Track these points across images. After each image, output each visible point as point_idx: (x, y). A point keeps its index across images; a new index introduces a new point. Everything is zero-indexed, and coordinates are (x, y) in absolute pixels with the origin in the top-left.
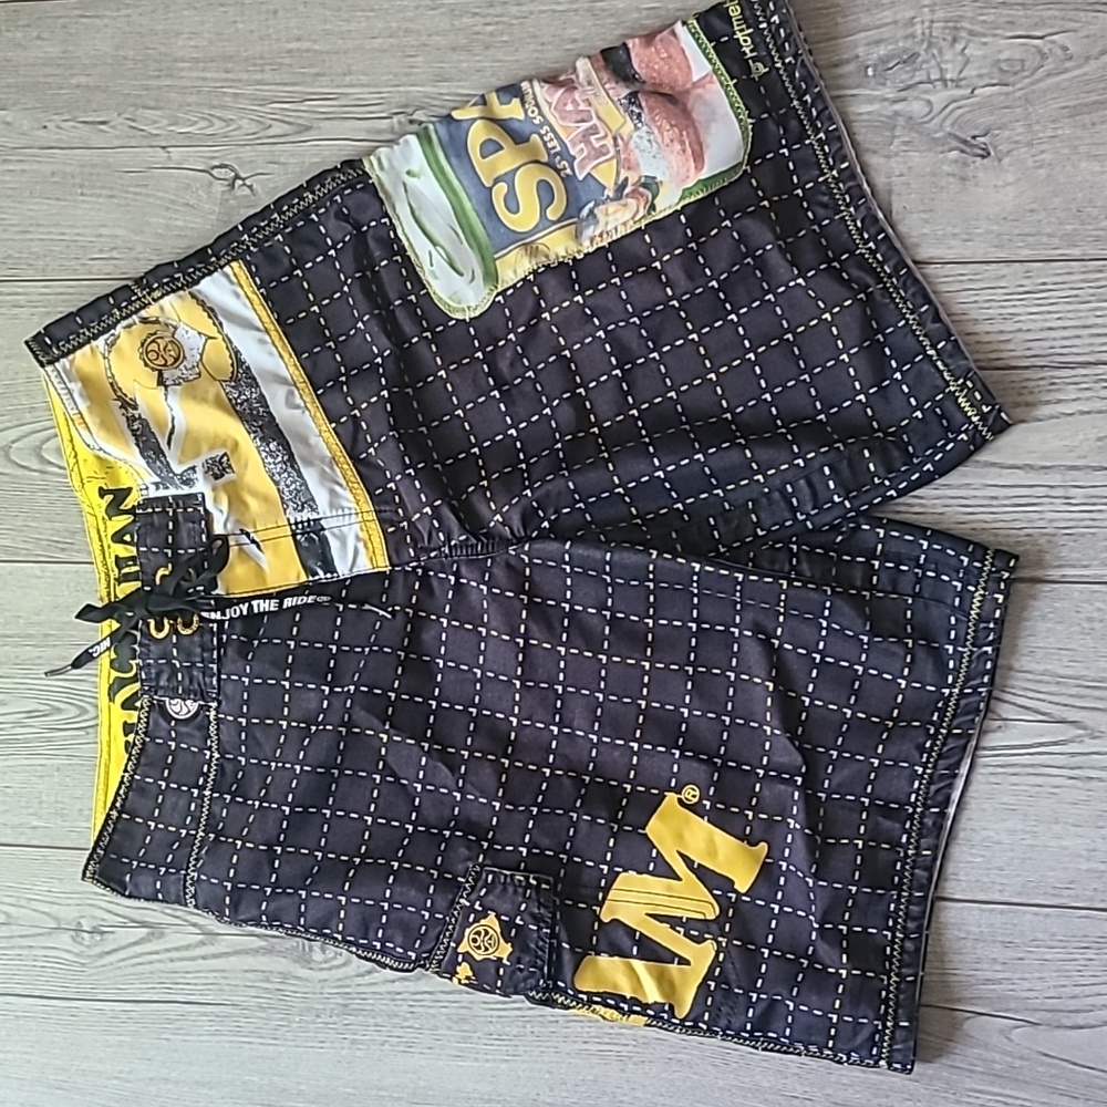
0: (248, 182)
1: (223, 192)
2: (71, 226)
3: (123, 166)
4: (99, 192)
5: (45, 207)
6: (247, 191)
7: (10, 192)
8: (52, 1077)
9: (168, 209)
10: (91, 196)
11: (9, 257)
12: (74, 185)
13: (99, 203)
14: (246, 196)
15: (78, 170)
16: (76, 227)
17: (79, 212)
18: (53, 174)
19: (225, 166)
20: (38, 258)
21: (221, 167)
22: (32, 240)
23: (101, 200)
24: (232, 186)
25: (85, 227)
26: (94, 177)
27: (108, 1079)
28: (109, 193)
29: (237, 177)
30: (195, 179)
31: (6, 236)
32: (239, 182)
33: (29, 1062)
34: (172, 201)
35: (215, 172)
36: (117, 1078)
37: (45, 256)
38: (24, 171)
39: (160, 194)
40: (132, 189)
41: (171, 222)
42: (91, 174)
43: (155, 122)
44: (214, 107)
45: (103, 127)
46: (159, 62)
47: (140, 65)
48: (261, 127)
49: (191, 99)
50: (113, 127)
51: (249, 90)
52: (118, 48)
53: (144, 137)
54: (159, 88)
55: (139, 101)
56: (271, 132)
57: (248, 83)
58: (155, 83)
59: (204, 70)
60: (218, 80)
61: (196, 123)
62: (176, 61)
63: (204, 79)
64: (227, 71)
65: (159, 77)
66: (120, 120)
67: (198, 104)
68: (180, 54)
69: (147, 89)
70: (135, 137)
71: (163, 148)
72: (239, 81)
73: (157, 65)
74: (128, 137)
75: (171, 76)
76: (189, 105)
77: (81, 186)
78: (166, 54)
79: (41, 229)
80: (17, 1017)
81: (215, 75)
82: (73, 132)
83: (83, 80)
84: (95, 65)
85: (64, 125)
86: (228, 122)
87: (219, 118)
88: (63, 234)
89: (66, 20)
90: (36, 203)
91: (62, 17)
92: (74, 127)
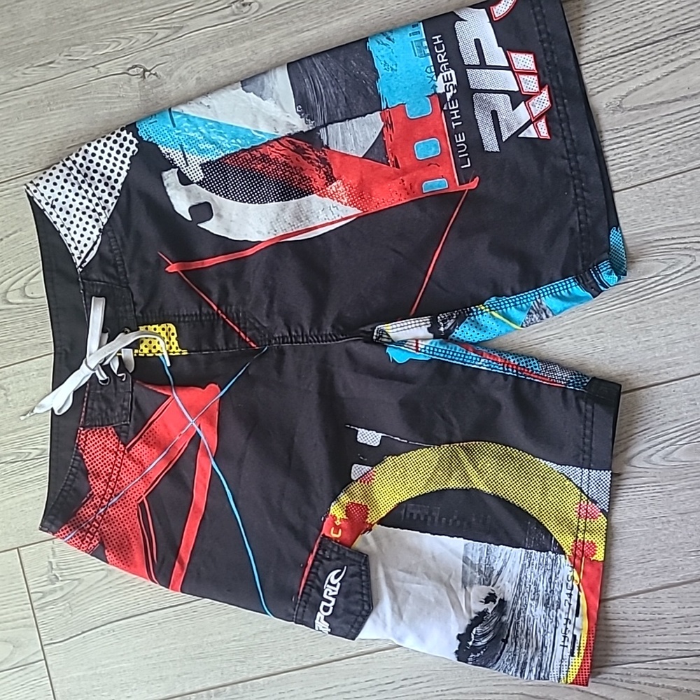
0: (153, 72)
1: (139, 83)
2: (49, 132)
3: (70, 85)
4: (61, 105)
5: (29, 125)
6: (154, 77)
7: (4, 123)
8: (192, 653)
9: (107, 103)
10: (57, 109)
11: (17, 162)
12: (44, 106)
13: (63, 112)
14: (155, 80)
15: (44, 96)
16: (53, 131)
17: (52, 121)
18: (29, 103)
19: (136, 66)
20: (34, 157)
21: (133, 68)
22: (26, 148)
23: (64, 110)
24: (144, 77)
25: (58, 129)
26: (55, 98)
27: (228, 643)
28: (68, 104)
29: (145, 71)
30: (120, 80)
31: (10, 150)
32: (147, 73)
33: (175, 649)
34: (108, 97)
35: (130, 72)
36: (234, 640)
37: (38, 155)
38: (10, 107)
39: (100, 95)
40: (81, 98)
41: (112, 111)
42: (53, 96)
43: (84, 52)
44: (119, 32)
45: (51, 65)
46: (75, 15)
47: (64, 21)
48: (151, 35)
49: (101, 32)
50: (59, 63)
51: (137, 16)
52: (47, 14)
53: (79, 64)
54: (79, 31)
55: (70, 43)
56: (159, 37)
57: (135, 11)
58: (77, 28)
59: (105, 11)
60: (116, 15)
61: (109, 45)
62: (86, 11)
63: (107, 17)
64: (120, 9)
65: (78, 24)
66: (62, 57)
67: (108, 34)
68: (87, 6)
69: (73, 34)
70: (74, 65)
71: (93, 67)
72: (130, 11)
73: (75, 17)
74: (70, 66)
75: (85, 21)
76: (102, 36)
77: (49, 105)
78: (78, 9)
79: (31, 140)
80: (159, 624)
81: (114, 13)
82: (34, 74)
83: (30, 40)
84: (36, 29)
85: (26, 71)
86: (130, 39)
87: (123, 38)
88: (46, 138)
89: (10, 6)
90: (23, 125)
91: (5, 5)
92: (34, 71)
